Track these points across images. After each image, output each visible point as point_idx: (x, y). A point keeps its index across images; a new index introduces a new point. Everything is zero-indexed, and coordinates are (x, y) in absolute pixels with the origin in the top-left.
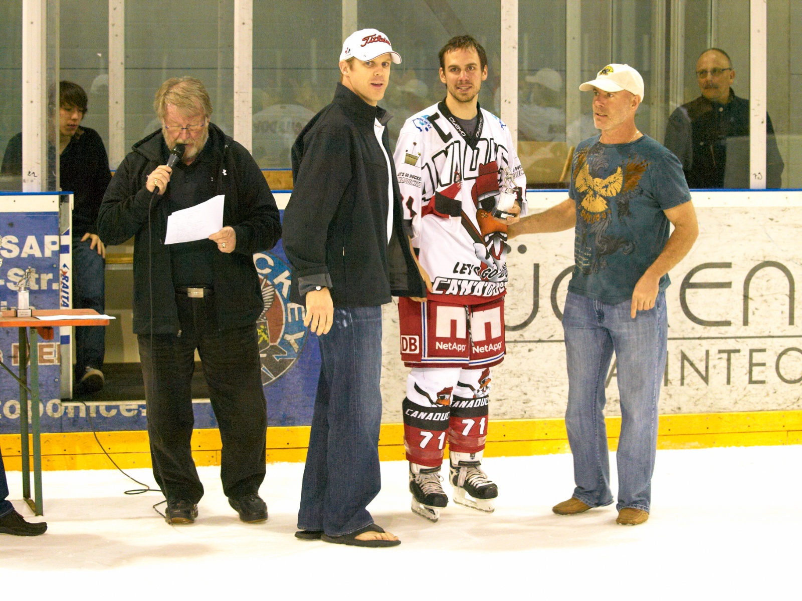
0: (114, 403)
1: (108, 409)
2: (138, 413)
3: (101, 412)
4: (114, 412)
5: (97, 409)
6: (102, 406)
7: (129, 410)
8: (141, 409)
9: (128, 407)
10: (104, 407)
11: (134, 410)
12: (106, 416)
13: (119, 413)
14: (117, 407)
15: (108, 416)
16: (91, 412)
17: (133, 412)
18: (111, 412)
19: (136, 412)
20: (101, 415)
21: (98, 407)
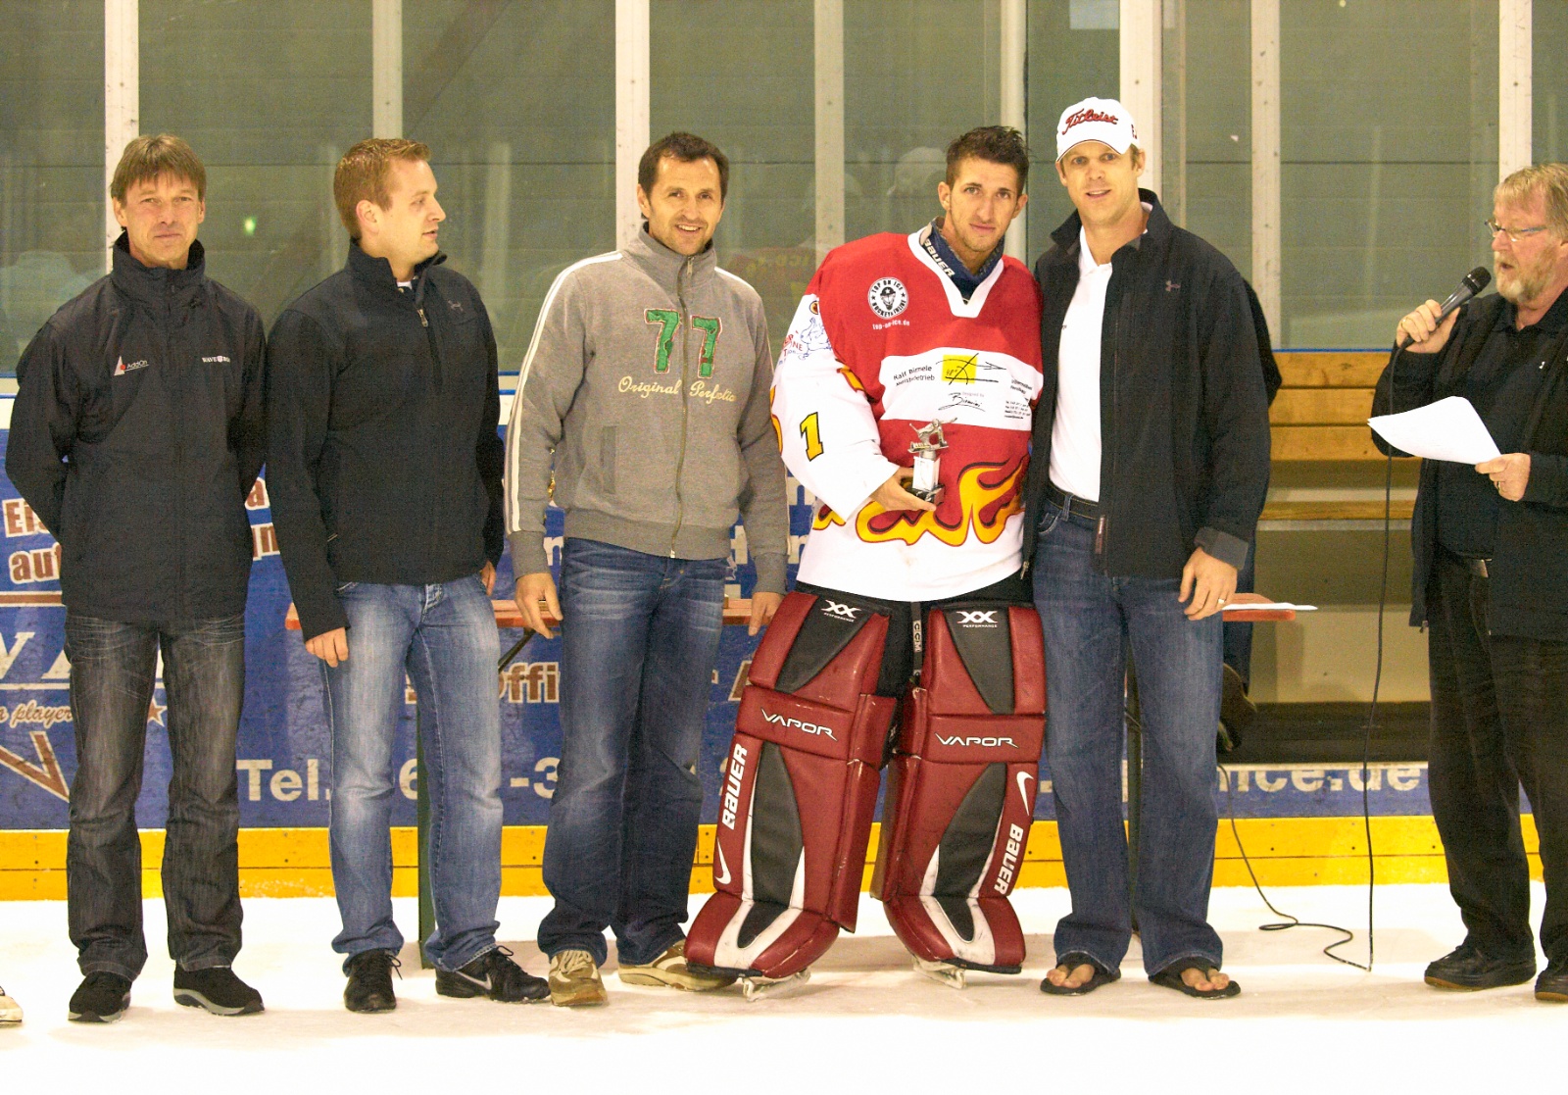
0: (1281, 767)
1: (1271, 777)
2: (1324, 784)
3: (1258, 783)
4: (1281, 783)
5: (1250, 777)
6: (1260, 771)
7: (1308, 781)
8: (1329, 778)
9: (1307, 775)
10: (1264, 775)
11: (1317, 779)
12: (1266, 790)
13: (1290, 785)
14: (1287, 775)
15: (1272, 790)
16: (1240, 782)
17: (1315, 783)
18: (1276, 784)
19: (1320, 784)
20: (1257, 787)
21: (1252, 774)
